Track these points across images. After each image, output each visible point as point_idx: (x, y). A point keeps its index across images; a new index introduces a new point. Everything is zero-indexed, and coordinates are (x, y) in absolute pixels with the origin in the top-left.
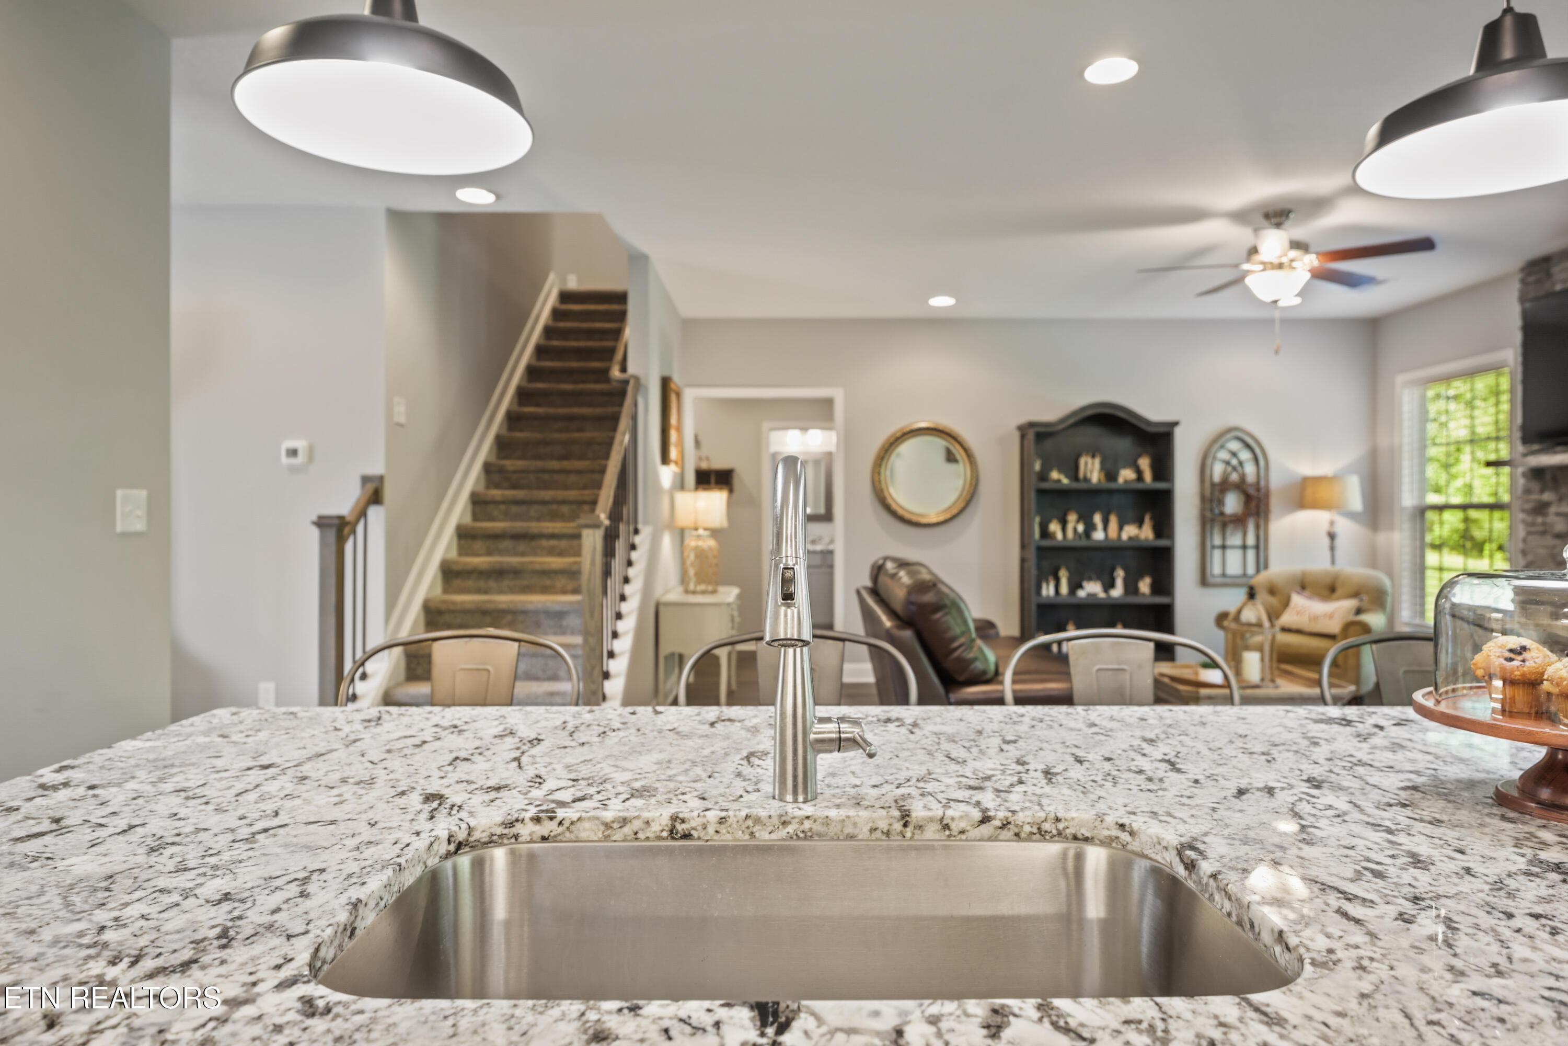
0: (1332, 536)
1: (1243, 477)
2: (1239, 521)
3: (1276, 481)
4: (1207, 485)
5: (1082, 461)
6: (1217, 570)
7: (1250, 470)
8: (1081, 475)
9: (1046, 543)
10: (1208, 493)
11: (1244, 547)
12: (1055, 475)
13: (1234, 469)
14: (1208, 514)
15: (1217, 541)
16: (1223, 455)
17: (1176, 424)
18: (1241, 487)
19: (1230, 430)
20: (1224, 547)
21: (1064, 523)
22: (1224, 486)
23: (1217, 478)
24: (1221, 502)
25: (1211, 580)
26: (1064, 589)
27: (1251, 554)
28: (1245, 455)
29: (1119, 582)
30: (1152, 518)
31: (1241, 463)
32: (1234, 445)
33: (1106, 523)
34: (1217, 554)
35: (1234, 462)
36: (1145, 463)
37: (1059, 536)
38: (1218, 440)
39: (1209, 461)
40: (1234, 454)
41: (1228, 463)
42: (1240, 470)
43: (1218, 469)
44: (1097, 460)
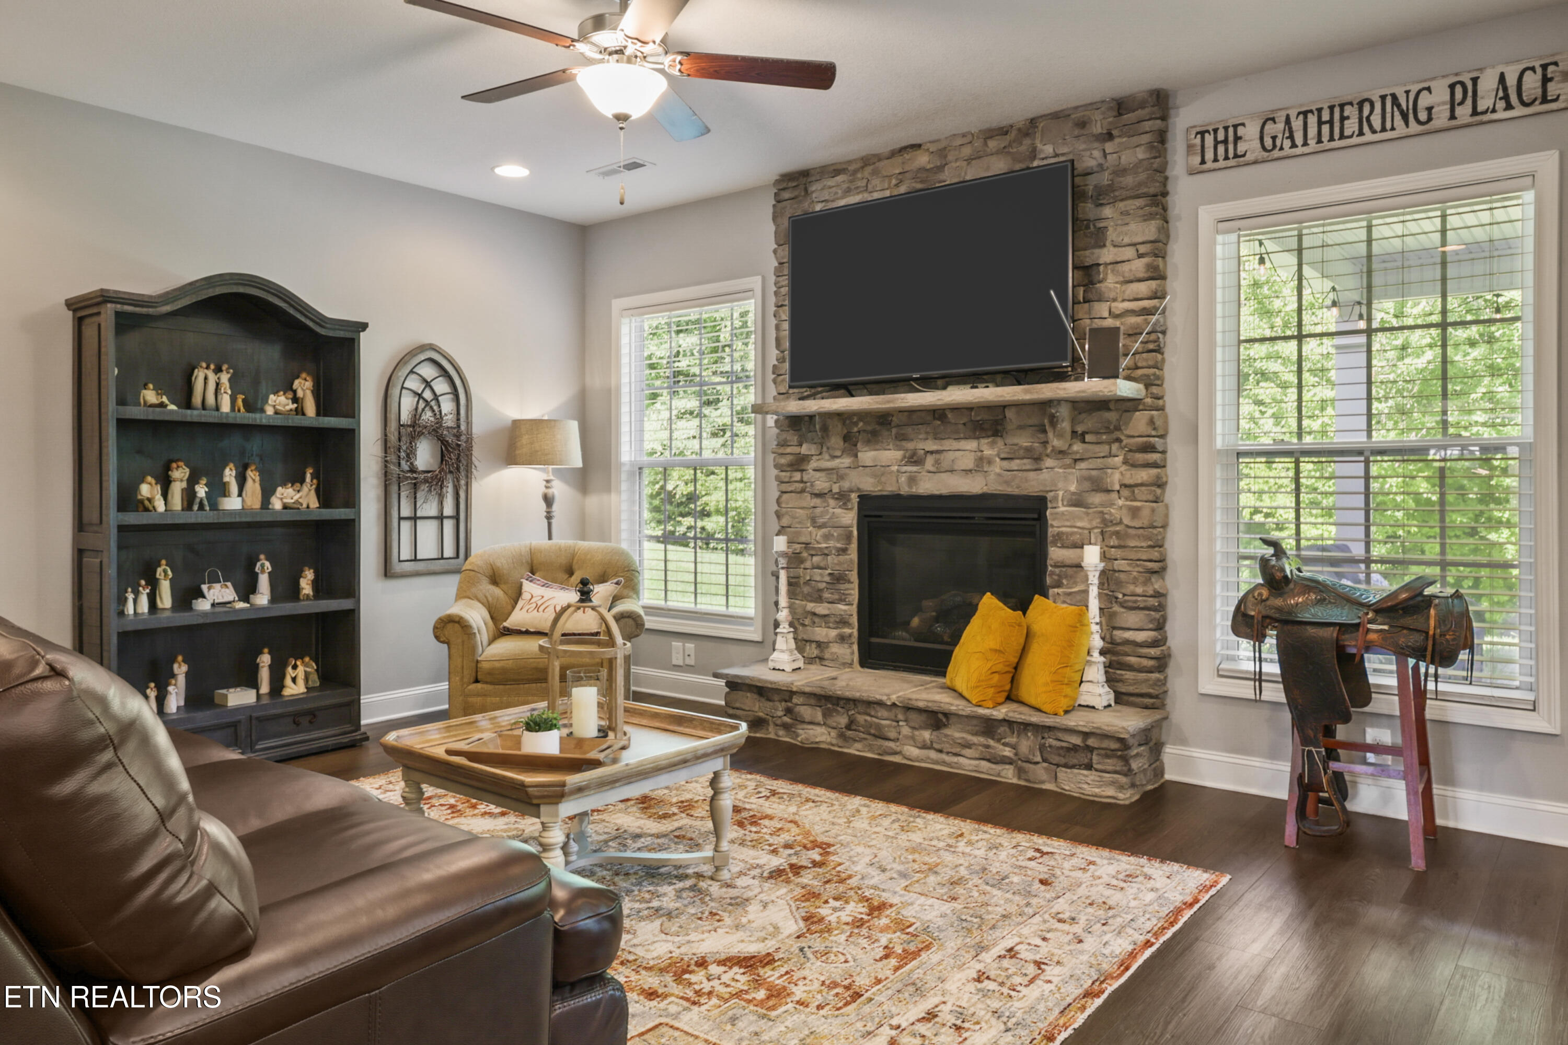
0: (548, 500)
1: (439, 417)
2: (435, 481)
3: (480, 425)
4: (393, 426)
5: (199, 375)
6: (406, 551)
7: (447, 406)
8: (197, 399)
9: (132, 518)
10: (393, 437)
11: (441, 518)
12: (150, 396)
13: (428, 403)
14: (393, 469)
15: (406, 509)
16: (413, 383)
17: (364, 326)
18: (436, 432)
19: (423, 348)
20: (414, 519)
21: (165, 483)
22: (415, 430)
23: (405, 417)
24: (411, 454)
25: (398, 568)
26: (166, 600)
27: (449, 525)
28: (441, 386)
29: (264, 582)
30: (315, 476)
31: (436, 397)
32: (428, 371)
33: (242, 481)
34: (406, 526)
35: (428, 395)
36: (304, 386)
37: (160, 506)
38: (408, 362)
39: (395, 391)
40: (428, 384)
41: (420, 396)
42: (435, 408)
43: (408, 403)
44: (225, 378)
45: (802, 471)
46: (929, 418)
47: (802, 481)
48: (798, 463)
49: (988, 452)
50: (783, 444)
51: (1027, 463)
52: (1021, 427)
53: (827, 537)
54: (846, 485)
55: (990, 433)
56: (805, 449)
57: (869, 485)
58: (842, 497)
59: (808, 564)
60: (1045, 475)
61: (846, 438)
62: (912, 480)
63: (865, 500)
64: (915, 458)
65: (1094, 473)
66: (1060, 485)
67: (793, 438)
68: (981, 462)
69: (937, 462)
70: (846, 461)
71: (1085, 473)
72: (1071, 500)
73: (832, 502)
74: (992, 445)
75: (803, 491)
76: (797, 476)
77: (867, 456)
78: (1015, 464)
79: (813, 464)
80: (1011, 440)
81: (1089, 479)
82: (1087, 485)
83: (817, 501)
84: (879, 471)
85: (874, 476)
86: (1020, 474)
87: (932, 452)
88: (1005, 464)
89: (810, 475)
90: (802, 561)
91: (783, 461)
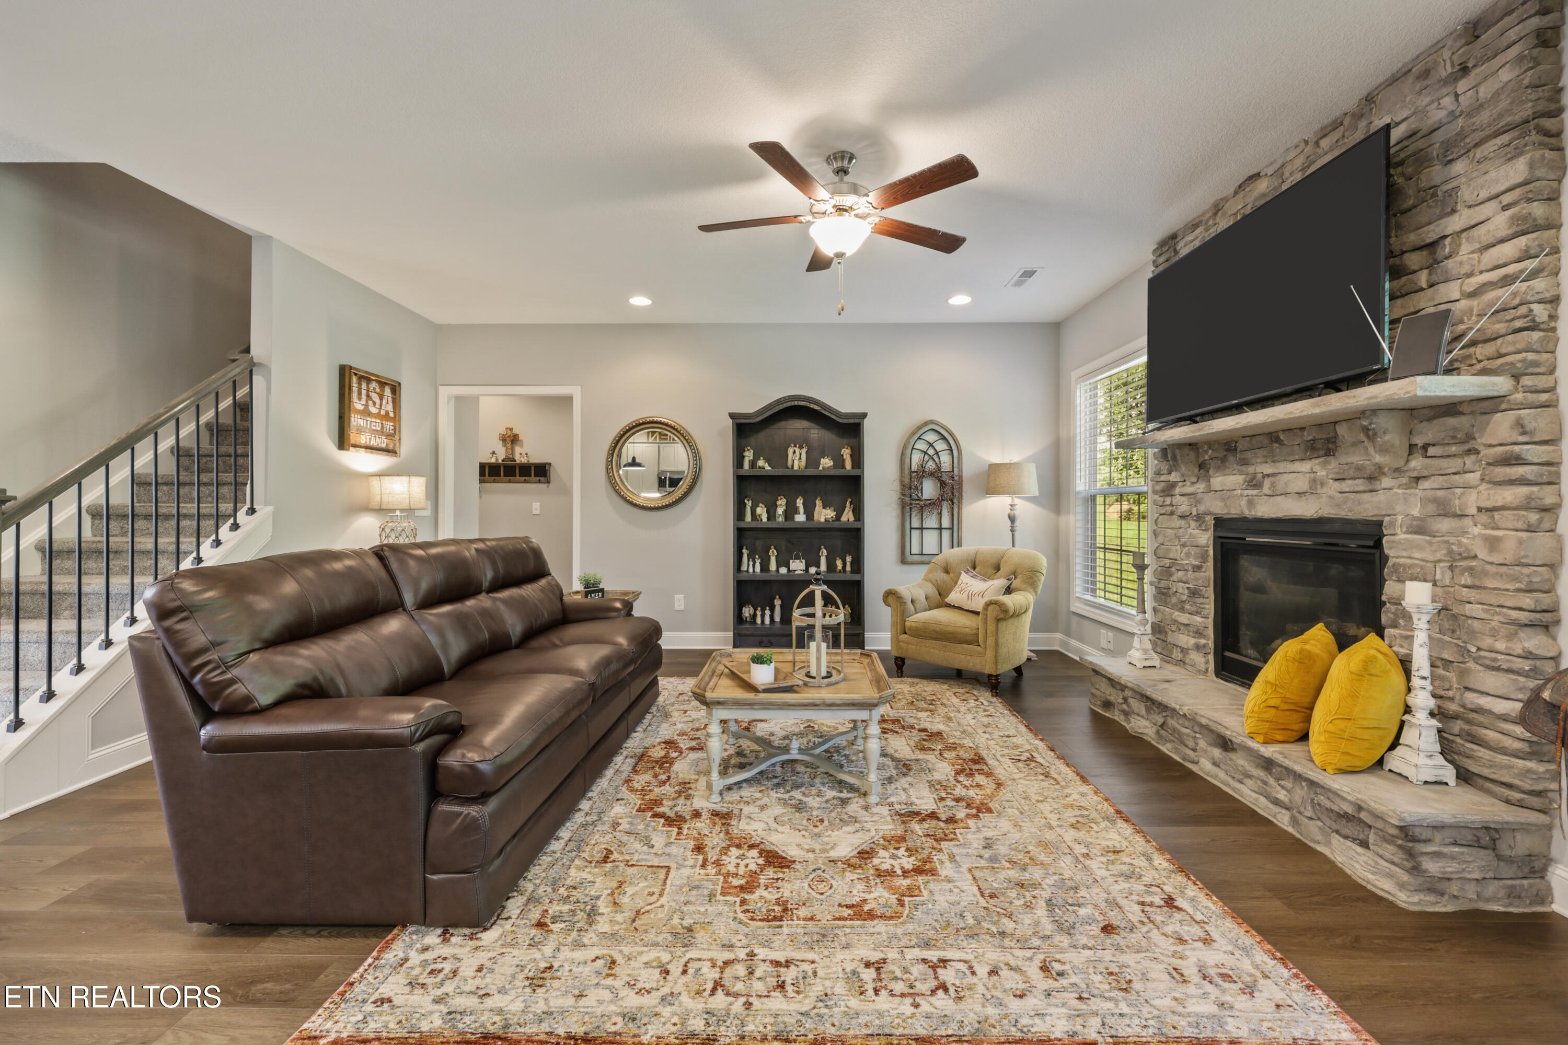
0: (1012, 519)
1: (938, 466)
2: (935, 505)
3: (968, 469)
4: (907, 472)
6: (915, 550)
7: (945, 459)
10: (907, 480)
11: (940, 528)
13: (931, 457)
14: (907, 499)
15: (916, 523)
16: (921, 445)
17: (864, 415)
18: (936, 474)
19: (927, 422)
20: (921, 529)
22: (922, 473)
23: (915, 466)
24: (919, 488)
25: (909, 558)
26: (773, 566)
27: (946, 533)
28: (941, 446)
29: (823, 560)
30: (852, 503)
31: (937, 453)
32: (931, 437)
34: (915, 534)
35: (931, 452)
36: (845, 452)
37: (764, 518)
38: (917, 432)
39: (908, 452)
40: (931, 445)
41: (926, 453)
42: (937, 460)
43: (916, 458)
44: (804, 451)
45: (1172, 495)
46: (1266, 441)
47: (1171, 505)
48: (1168, 490)
49: (1321, 473)
50: (1158, 473)
51: (1360, 485)
52: (1354, 444)
53: (1188, 555)
54: (1202, 508)
55: (1322, 452)
56: (1174, 477)
57: (1218, 507)
58: (1199, 518)
59: (1175, 578)
60: (1381, 497)
61: (1202, 466)
62: (1251, 503)
63: (1220, 522)
64: (1254, 482)
65: (1440, 493)
66: (1398, 508)
67: (1164, 467)
68: (1315, 483)
69: (1273, 485)
70: (1201, 487)
71: (1430, 494)
72: (1411, 526)
73: (1193, 524)
74: (1325, 464)
75: (1172, 513)
76: (1168, 500)
77: (1219, 481)
78: (1346, 486)
79: (1178, 490)
80: (1344, 460)
81: (1435, 500)
82: (1431, 508)
83: (1182, 523)
84: (1225, 494)
85: (1222, 499)
86: (1352, 496)
87: (1268, 476)
88: (1336, 485)
89: (1177, 499)
90: (1171, 575)
91: (1158, 488)
